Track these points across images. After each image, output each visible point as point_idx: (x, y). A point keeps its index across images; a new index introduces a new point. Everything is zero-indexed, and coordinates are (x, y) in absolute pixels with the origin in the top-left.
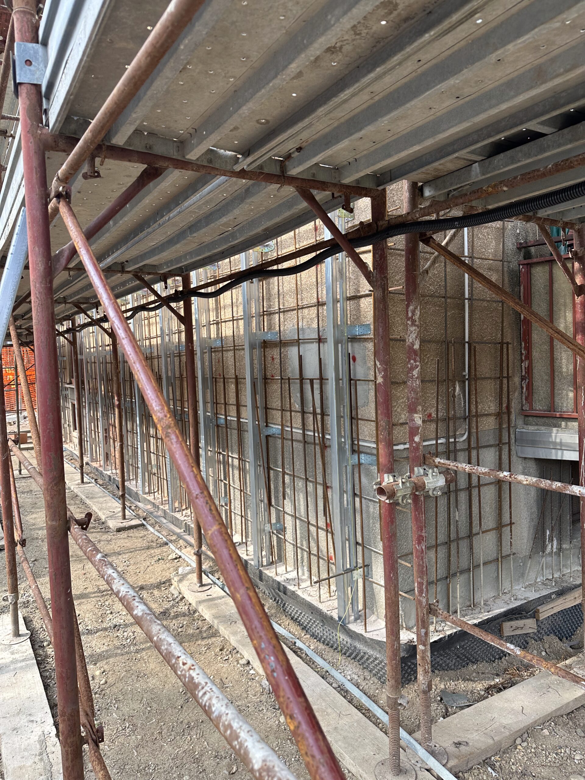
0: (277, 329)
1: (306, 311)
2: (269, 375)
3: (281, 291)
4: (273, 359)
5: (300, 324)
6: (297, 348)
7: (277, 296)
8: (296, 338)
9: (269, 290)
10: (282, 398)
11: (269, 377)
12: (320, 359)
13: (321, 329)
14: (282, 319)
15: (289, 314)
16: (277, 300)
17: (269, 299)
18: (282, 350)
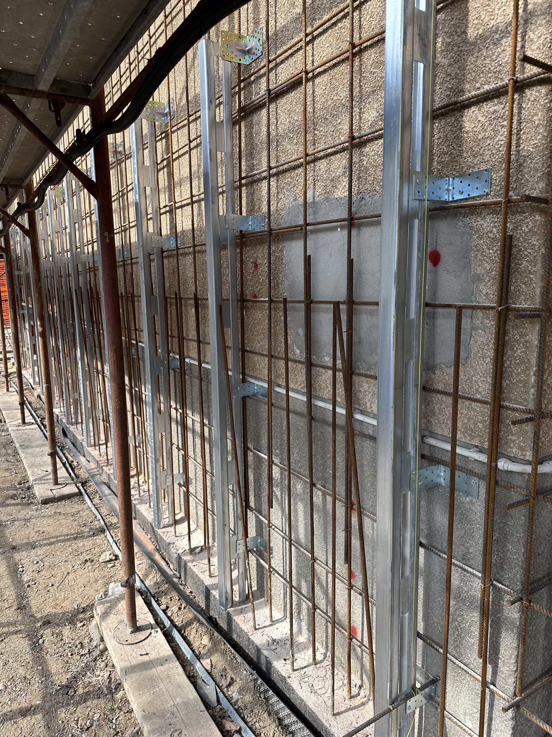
0: (265, 209)
1: (322, 165)
2: (248, 294)
3: (273, 133)
4: (256, 266)
5: (309, 194)
6: (301, 243)
7: (265, 146)
8: (301, 222)
9: (250, 136)
10: (270, 336)
11: (249, 297)
12: (350, 262)
13: (354, 198)
14: (273, 190)
15: (287, 178)
16: (265, 153)
17: (251, 155)
18: (273, 248)
